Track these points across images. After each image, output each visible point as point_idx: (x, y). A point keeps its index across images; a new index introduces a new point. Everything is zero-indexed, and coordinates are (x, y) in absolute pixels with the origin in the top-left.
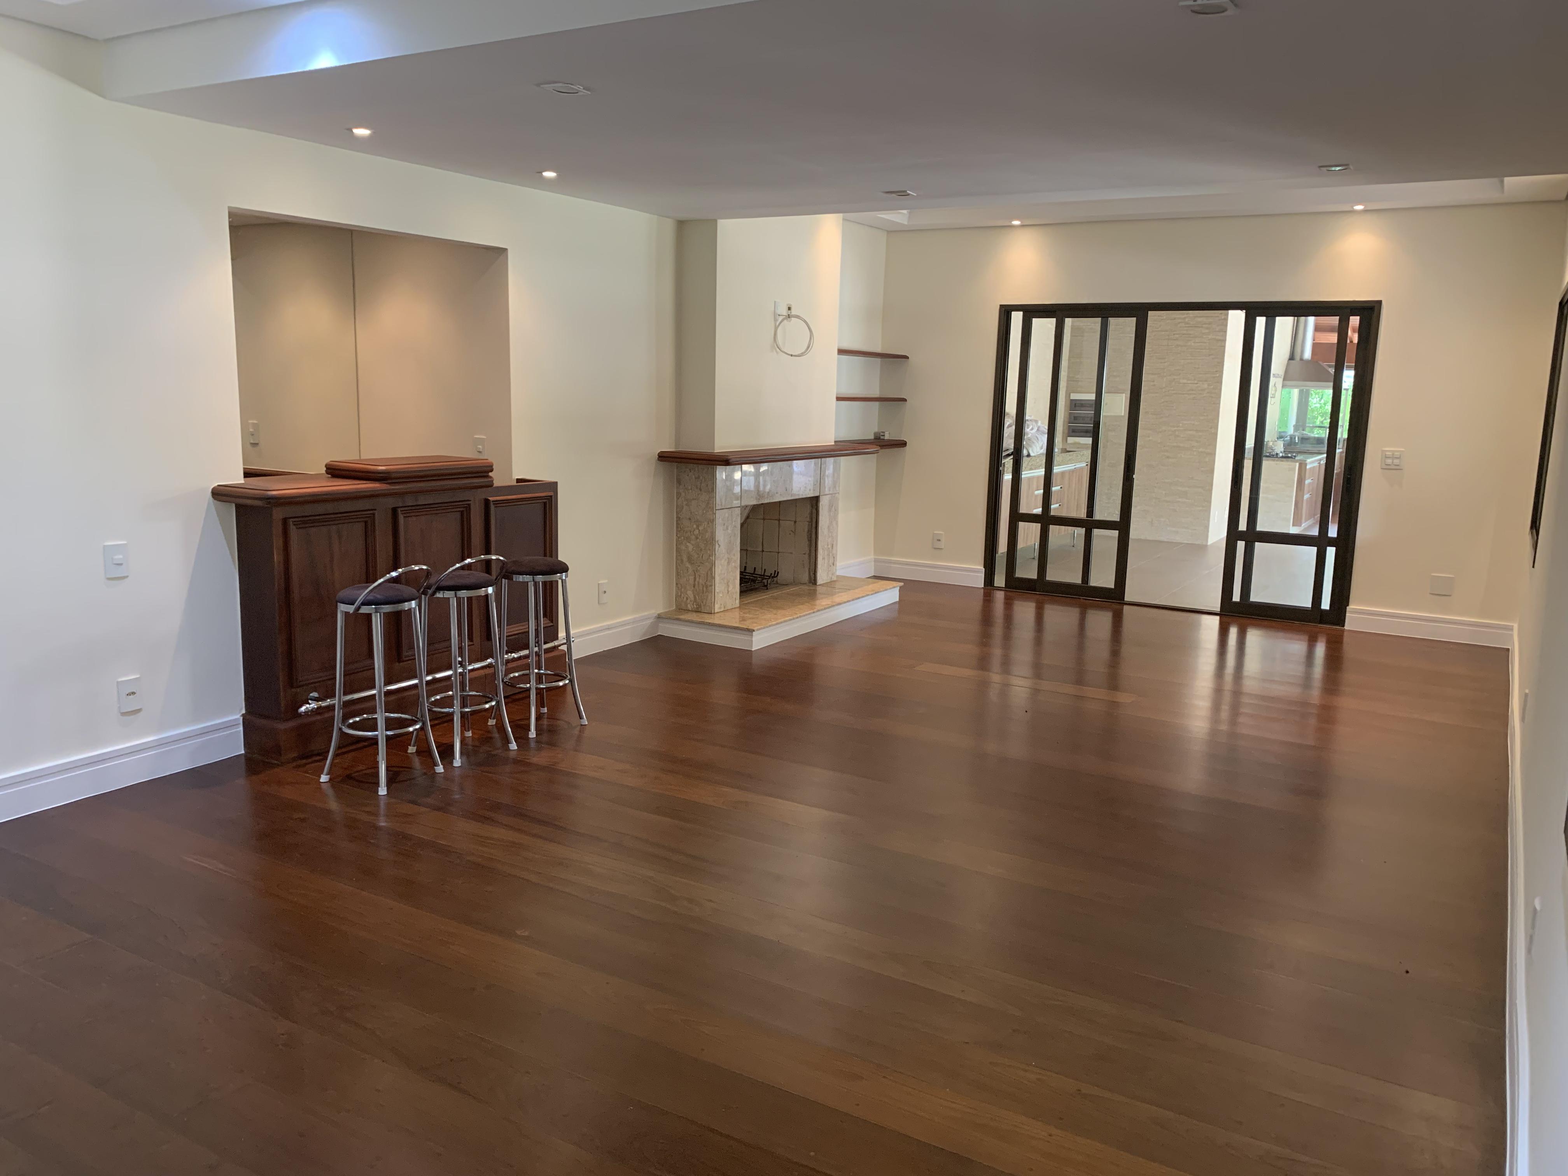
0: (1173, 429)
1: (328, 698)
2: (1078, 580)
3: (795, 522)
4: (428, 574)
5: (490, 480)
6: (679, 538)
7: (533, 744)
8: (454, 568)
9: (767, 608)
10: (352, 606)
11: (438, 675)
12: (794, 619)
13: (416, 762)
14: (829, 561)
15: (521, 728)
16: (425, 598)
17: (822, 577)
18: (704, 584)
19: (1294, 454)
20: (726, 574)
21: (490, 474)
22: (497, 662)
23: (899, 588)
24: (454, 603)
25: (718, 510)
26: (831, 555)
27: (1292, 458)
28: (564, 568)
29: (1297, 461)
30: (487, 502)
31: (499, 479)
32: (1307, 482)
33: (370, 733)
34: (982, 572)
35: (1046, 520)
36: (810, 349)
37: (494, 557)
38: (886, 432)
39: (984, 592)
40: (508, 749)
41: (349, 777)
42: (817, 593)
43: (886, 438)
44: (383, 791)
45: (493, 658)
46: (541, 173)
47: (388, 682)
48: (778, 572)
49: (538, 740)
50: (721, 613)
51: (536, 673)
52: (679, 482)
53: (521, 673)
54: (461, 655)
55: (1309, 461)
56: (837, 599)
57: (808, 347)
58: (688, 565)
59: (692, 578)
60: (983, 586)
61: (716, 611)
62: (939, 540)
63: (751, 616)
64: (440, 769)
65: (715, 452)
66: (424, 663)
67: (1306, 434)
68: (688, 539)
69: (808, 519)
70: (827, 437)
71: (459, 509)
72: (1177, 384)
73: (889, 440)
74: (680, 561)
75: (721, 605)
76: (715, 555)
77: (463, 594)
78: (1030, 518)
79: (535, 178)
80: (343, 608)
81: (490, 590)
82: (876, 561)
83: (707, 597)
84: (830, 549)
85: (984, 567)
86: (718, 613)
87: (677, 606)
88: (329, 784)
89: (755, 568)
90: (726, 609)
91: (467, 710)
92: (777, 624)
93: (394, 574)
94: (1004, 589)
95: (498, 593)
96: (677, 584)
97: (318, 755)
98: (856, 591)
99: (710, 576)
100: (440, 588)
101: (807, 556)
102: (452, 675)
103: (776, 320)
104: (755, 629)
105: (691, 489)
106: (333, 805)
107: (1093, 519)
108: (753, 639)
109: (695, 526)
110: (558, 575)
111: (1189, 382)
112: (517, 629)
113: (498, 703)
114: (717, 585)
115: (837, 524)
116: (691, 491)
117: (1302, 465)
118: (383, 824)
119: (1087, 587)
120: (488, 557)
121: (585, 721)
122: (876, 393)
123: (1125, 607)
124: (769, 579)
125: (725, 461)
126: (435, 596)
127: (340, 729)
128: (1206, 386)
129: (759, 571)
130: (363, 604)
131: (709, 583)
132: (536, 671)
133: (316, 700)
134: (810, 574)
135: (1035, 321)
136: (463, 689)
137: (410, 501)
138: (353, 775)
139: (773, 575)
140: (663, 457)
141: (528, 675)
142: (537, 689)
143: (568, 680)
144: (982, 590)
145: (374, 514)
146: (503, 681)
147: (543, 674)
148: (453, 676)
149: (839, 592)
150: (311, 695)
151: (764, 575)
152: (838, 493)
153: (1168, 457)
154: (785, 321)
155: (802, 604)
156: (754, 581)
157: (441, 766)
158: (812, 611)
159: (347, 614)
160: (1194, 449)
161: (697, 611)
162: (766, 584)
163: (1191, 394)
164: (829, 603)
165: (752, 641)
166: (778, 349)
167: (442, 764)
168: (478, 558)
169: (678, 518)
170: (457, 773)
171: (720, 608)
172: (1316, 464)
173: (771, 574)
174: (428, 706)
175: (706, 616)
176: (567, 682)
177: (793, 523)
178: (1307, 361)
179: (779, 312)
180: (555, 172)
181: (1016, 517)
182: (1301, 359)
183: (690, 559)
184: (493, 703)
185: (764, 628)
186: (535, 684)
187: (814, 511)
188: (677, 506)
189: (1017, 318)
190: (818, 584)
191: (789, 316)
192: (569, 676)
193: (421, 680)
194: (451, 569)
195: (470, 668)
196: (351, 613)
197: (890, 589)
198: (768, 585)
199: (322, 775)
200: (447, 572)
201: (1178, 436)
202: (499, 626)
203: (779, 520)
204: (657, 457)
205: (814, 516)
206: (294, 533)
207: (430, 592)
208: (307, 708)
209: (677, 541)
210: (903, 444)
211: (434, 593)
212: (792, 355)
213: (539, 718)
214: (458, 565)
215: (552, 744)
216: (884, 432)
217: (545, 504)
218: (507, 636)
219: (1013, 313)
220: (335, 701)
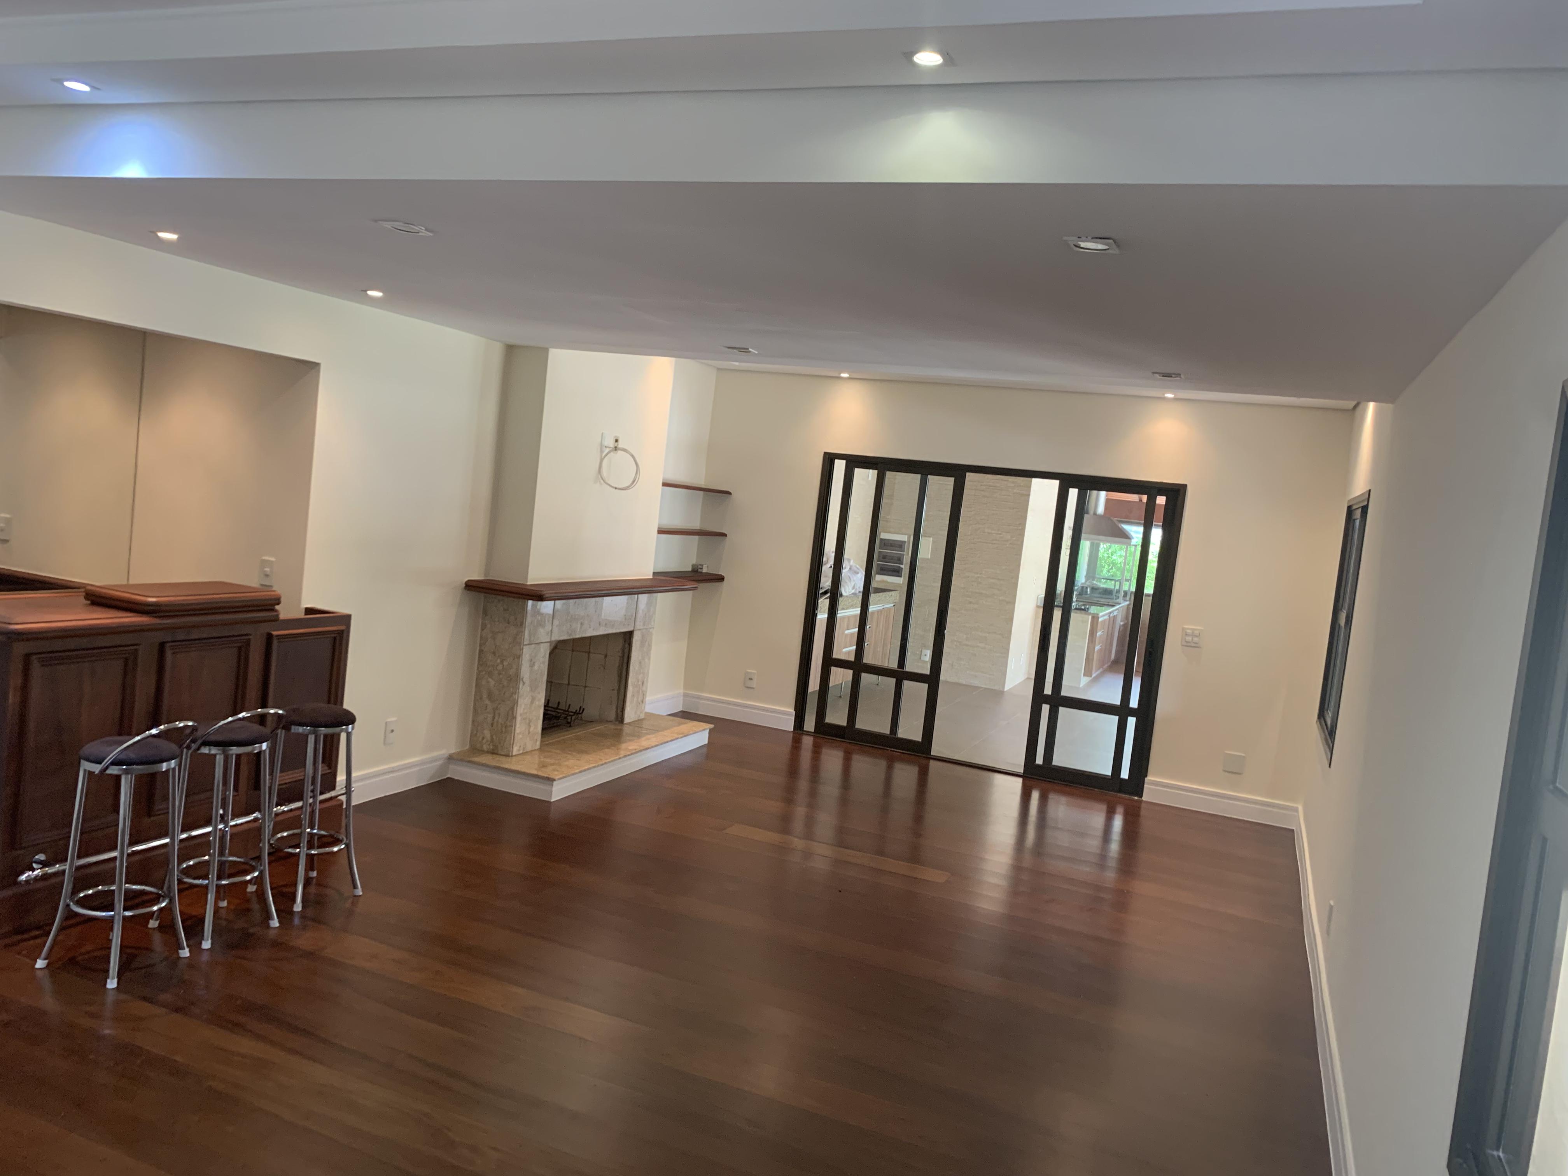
0: (976, 576)
1: (57, 862)
2: (887, 731)
3: (606, 656)
4: (194, 729)
5: (275, 613)
6: (480, 672)
7: (297, 921)
8: (226, 721)
9: (570, 751)
10: (98, 765)
11: (195, 833)
12: (598, 766)
13: (157, 940)
14: (638, 699)
15: (285, 898)
16: (187, 754)
17: (630, 715)
18: (503, 723)
19: (1087, 607)
20: (528, 714)
21: (277, 607)
22: (263, 818)
23: (708, 731)
24: (220, 759)
25: (526, 645)
26: (641, 692)
27: (1085, 610)
28: (350, 719)
29: (1090, 614)
30: (270, 637)
31: (285, 612)
32: (1099, 634)
33: (104, 914)
34: (793, 715)
35: (858, 666)
36: (635, 483)
37: (272, 711)
38: (704, 566)
39: (794, 737)
40: (268, 927)
41: (73, 961)
42: (624, 734)
43: (703, 572)
44: (112, 984)
45: (260, 811)
46: (366, 291)
47: (132, 843)
48: (584, 709)
49: (303, 915)
50: (519, 756)
51: (309, 833)
52: (485, 613)
53: (291, 832)
54: (224, 807)
55: (1101, 614)
56: (644, 742)
57: (634, 481)
58: (487, 702)
59: (490, 716)
60: (792, 730)
61: (514, 753)
62: (751, 679)
63: (552, 761)
64: (185, 953)
65: (528, 583)
66: (179, 815)
67: (1095, 584)
68: (490, 674)
69: (620, 654)
70: (644, 570)
71: (236, 645)
72: (982, 533)
73: (707, 574)
74: (478, 697)
75: (520, 747)
76: (519, 692)
77: (235, 750)
78: (843, 664)
79: (360, 295)
80: (86, 766)
81: (264, 746)
82: (685, 695)
83: (506, 738)
84: (641, 686)
85: (795, 710)
86: (515, 755)
87: (471, 745)
88: (46, 971)
89: (559, 703)
90: (525, 751)
91: (224, 882)
92: (581, 772)
93: (154, 731)
94: (812, 734)
95: (272, 749)
96: (473, 721)
97: (38, 928)
98: (665, 733)
99: (511, 716)
100: (206, 744)
101: (616, 692)
102: (210, 832)
103: (602, 452)
104: (556, 778)
105: (499, 621)
106: (49, 1002)
107: (904, 670)
108: (554, 789)
109: (499, 661)
110: (344, 727)
111: (993, 532)
112: (292, 776)
113: (261, 873)
114: (518, 726)
115: (649, 659)
116: (498, 623)
117: (1095, 618)
118: (107, 1032)
119: (894, 738)
120: (265, 711)
121: (359, 892)
122: (696, 525)
123: (932, 762)
124: (573, 715)
125: (538, 595)
126: (199, 752)
127: (68, 905)
128: (1009, 537)
129: (562, 706)
130: (113, 763)
131: (509, 724)
132: (308, 830)
133: (44, 864)
134: (617, 712)
135: (857, 471)
136: (222, 853)
137: (181, 636)
138: (80, 958)
139: (578, 711)
140: (471, 586)
141: (299, 835)
142: (307, 855)
143: (345, 844)
144: (792, 734)
145: (136, 650)
146: (269, 842)
147: (315, 834)
148: (212, 834)
149: (648, 734)
150: (37, 857)
151: (568, 711)
152: (653, 628)
153: (970, 603)
154: (612, 453)
155: (608, 747)
156: (557, 718)
157: (187, 950)
158: (617, 757)
159: (91, 773)
160: (995, 597)
161: (493, 753)
162: (569, 721)
163: (994, 544)
164: (636, 747)
165: (552, 791)
166: (602, 481)
167: (188, 946)
168: (254, 712)
169: (481, 651)
170: (205, 957)
171: (519, 750)
172: (1106, 617)
173: (576, 711)
174: (178, 876)
175: (503, 759)
176: (343, 846)
177: (603, 656)
178: (1100, 516)
179: (606, 443)
180: (381, 292)
181: (829, 662)
182: (1095, 514)
183: (490, 696)
184: (256, 874)
185: (565, 777)
186: (305, 849)
187: (627, 645)
188: (481, 637)
189: (840, 466)
190: (625, 722)
191: (616, 448)
192: (345, 840)
193: (173, 839)
194: (222, 723)
195: (232, 823)
196: (96, 773)
197: (700, 731)
198: (572, 722)
199: (38, 960)
200: (217, 726)
201: (980, 583)
202: (271, 773)
203: (589, 653)
204: (464, 585)
205: (626, 651)
206: (37, 670)
207: (194, 746)
208: (29, 876)
209: (478, 675)
210: (721, 579)
211: (199, 749)
212: (616, 488)
213: (308, 882)
214: (230, 719)
215: (318, 921)
216: (702, 565)
217: (335, 638)
218: (279, 785)
219: (836, 461)
220: (66, 867)
